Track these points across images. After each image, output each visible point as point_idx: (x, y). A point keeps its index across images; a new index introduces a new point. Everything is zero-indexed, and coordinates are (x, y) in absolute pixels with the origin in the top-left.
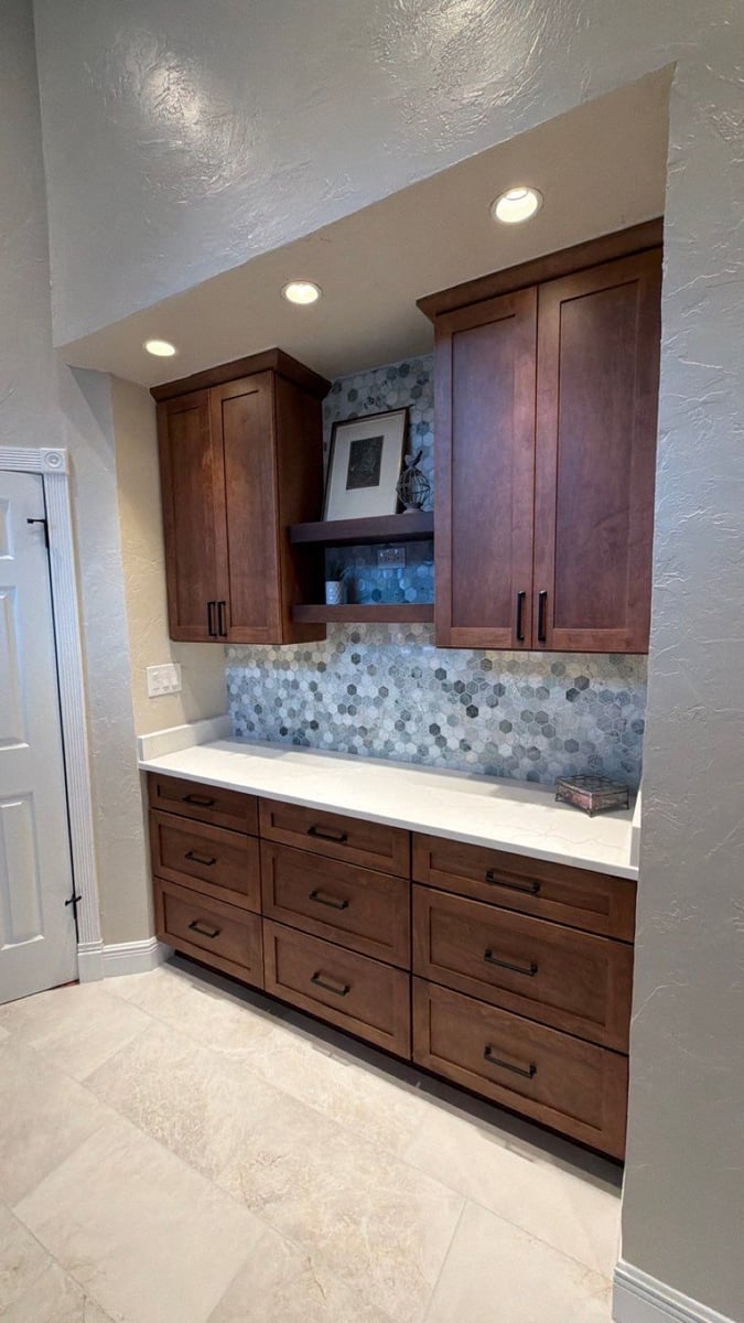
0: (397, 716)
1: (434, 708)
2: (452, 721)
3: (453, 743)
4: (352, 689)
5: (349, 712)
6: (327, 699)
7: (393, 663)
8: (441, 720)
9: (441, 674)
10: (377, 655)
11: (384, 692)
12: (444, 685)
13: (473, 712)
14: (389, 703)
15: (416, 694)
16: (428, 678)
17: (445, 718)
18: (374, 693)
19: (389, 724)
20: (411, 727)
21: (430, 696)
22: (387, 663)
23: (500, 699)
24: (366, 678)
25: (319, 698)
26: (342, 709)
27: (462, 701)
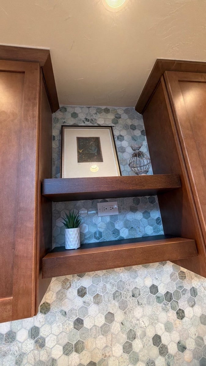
0: (124, 338)
1: (153, 320)
2: (168, 328)
3: (173, 349)
4: (79, 323)
5: (77, 351)
6: (49, 343)
7: (115, 289)
8: (160, 330)
9: (154, 289)
10: (101, 284)
11: (110, 317)
12: (158, 297)
13: (181, 314)
14: (116, 327)
15: (138, 312)
16: (145, 295)
17: (163, 326)
18: (101, 321)
19: (118, 350)
20: (137, 345)
21: (149, 310)
22: (111, 289)
23: (196, 299)
24: (93, 309)
25: (41, 344)
26: (67, 350)
27: (173, 308)
